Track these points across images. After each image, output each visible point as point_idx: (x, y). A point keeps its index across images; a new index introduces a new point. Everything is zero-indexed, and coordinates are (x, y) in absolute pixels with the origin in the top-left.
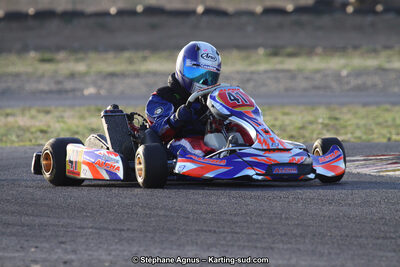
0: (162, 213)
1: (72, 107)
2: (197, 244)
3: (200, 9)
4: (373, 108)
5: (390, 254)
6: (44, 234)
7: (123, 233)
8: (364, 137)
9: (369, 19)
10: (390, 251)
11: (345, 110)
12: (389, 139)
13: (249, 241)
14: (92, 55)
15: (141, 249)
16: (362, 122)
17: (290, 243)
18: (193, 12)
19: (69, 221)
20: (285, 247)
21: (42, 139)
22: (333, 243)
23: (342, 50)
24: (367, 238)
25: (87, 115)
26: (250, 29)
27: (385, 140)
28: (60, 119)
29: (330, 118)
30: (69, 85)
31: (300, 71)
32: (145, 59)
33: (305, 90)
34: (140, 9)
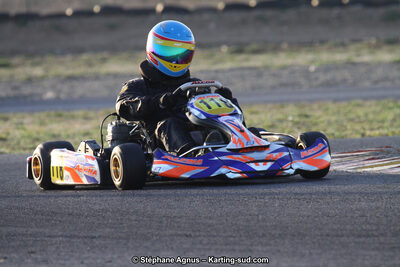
0: (134, 218)
1: (32, 112)
2: (172, 248)
3: (160, 8)
4: (344, 104)
5: (373, 253)
6: (12, 244)
7: (94, 240)
8: (337, 134)
9: (336, 11)
10: (373, 249)
11: (315, 106)
12: (363, 135)
13: (226, 245)
14: (49, 59)
15: (115, 256)
16: (333, 118)
17: (270, 245)
18: (152, 11)
19: (37, 230)
20: (265, 249)
21: (2, 146)
22: (314, 243)
23: (309, 45)
24: (348, 237)
25: (47, 121)
26: (212, 26)
27: (358, 136)
28: (20, 125)
29: (300, 116)
30: (26, 90)
31: (267, 68)
32: (104, 60)
33: (273, 88)
34: (97, 9)
